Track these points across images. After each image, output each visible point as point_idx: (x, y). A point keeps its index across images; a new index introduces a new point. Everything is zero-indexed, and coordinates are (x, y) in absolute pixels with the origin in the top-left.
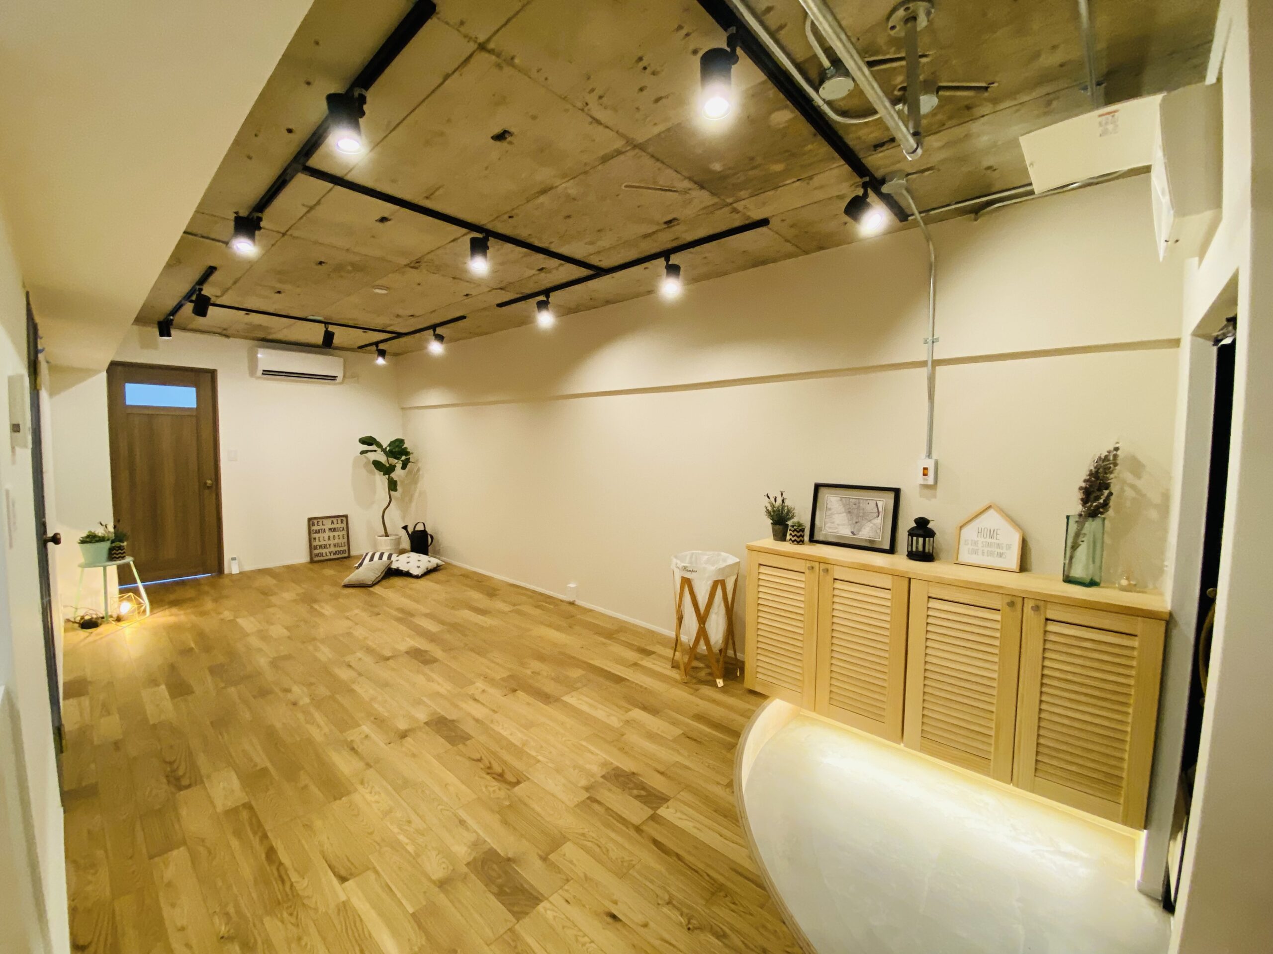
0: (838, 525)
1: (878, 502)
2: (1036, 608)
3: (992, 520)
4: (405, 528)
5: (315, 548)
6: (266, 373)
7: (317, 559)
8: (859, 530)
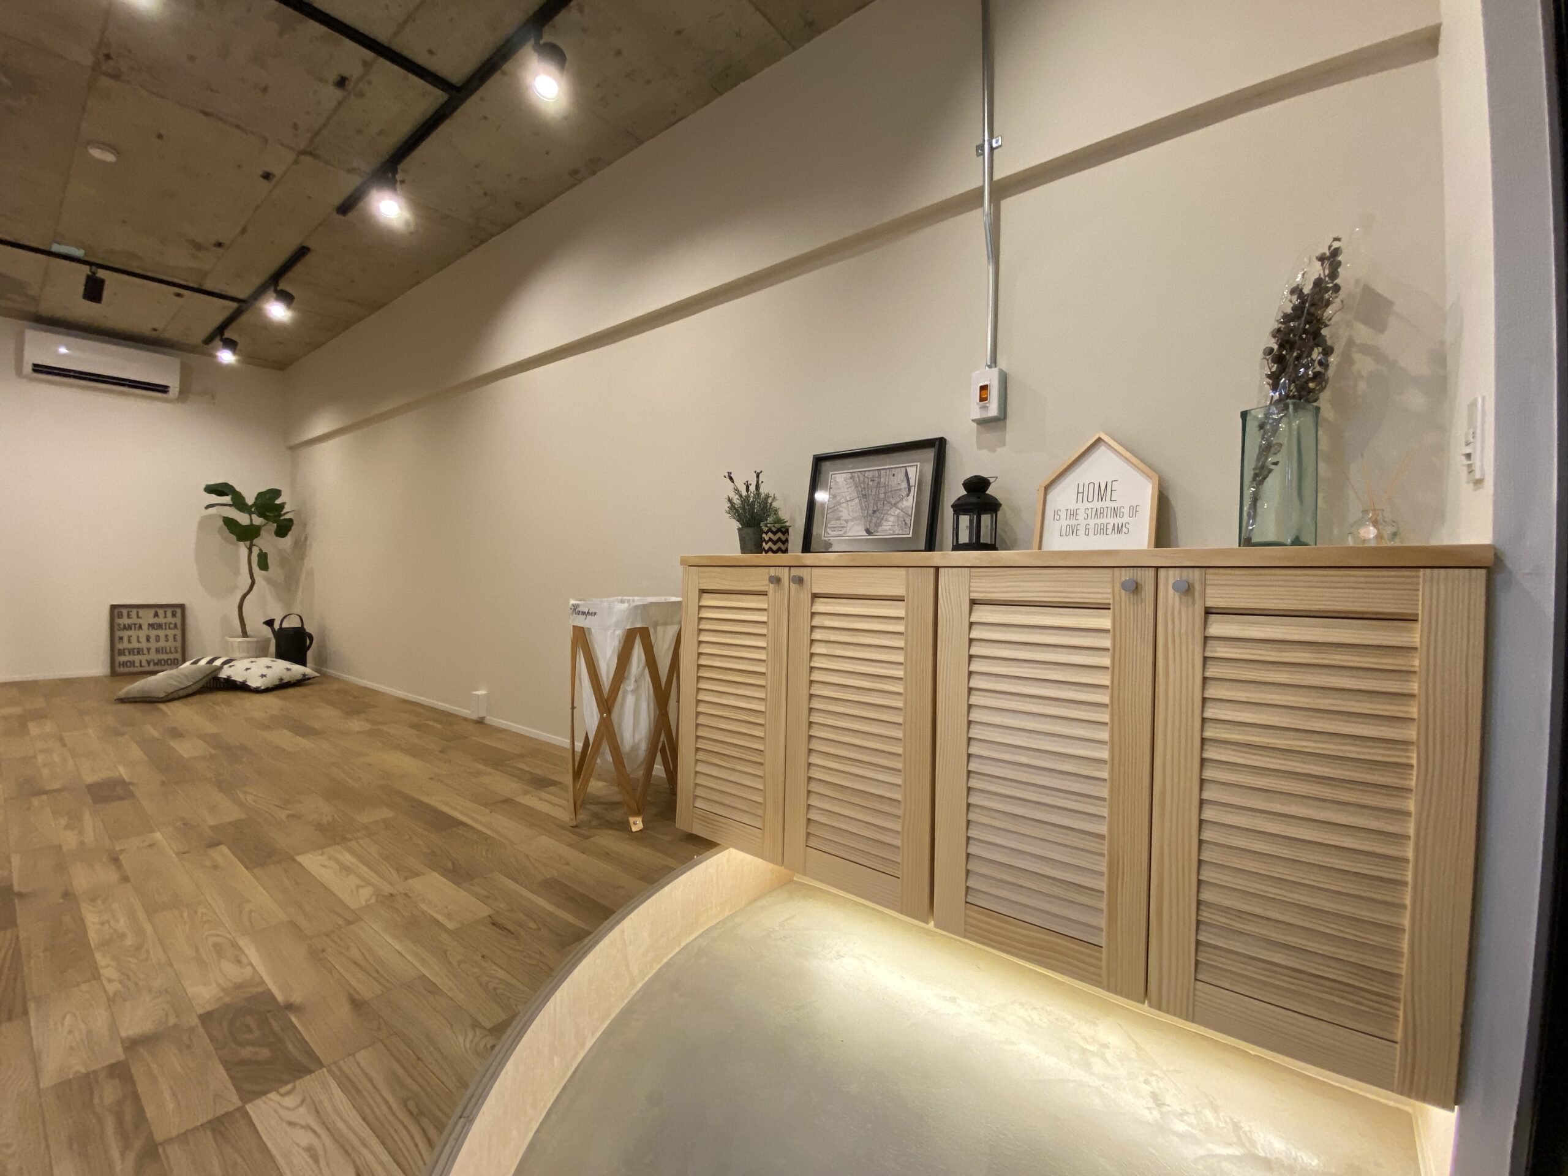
0: (847, 521)
1: (908, 469)
3: (1104, 466)
4: (270, 623)
5: (121, 652)
6: (38, 369)
7: (121, 670)
8: (878, 525)
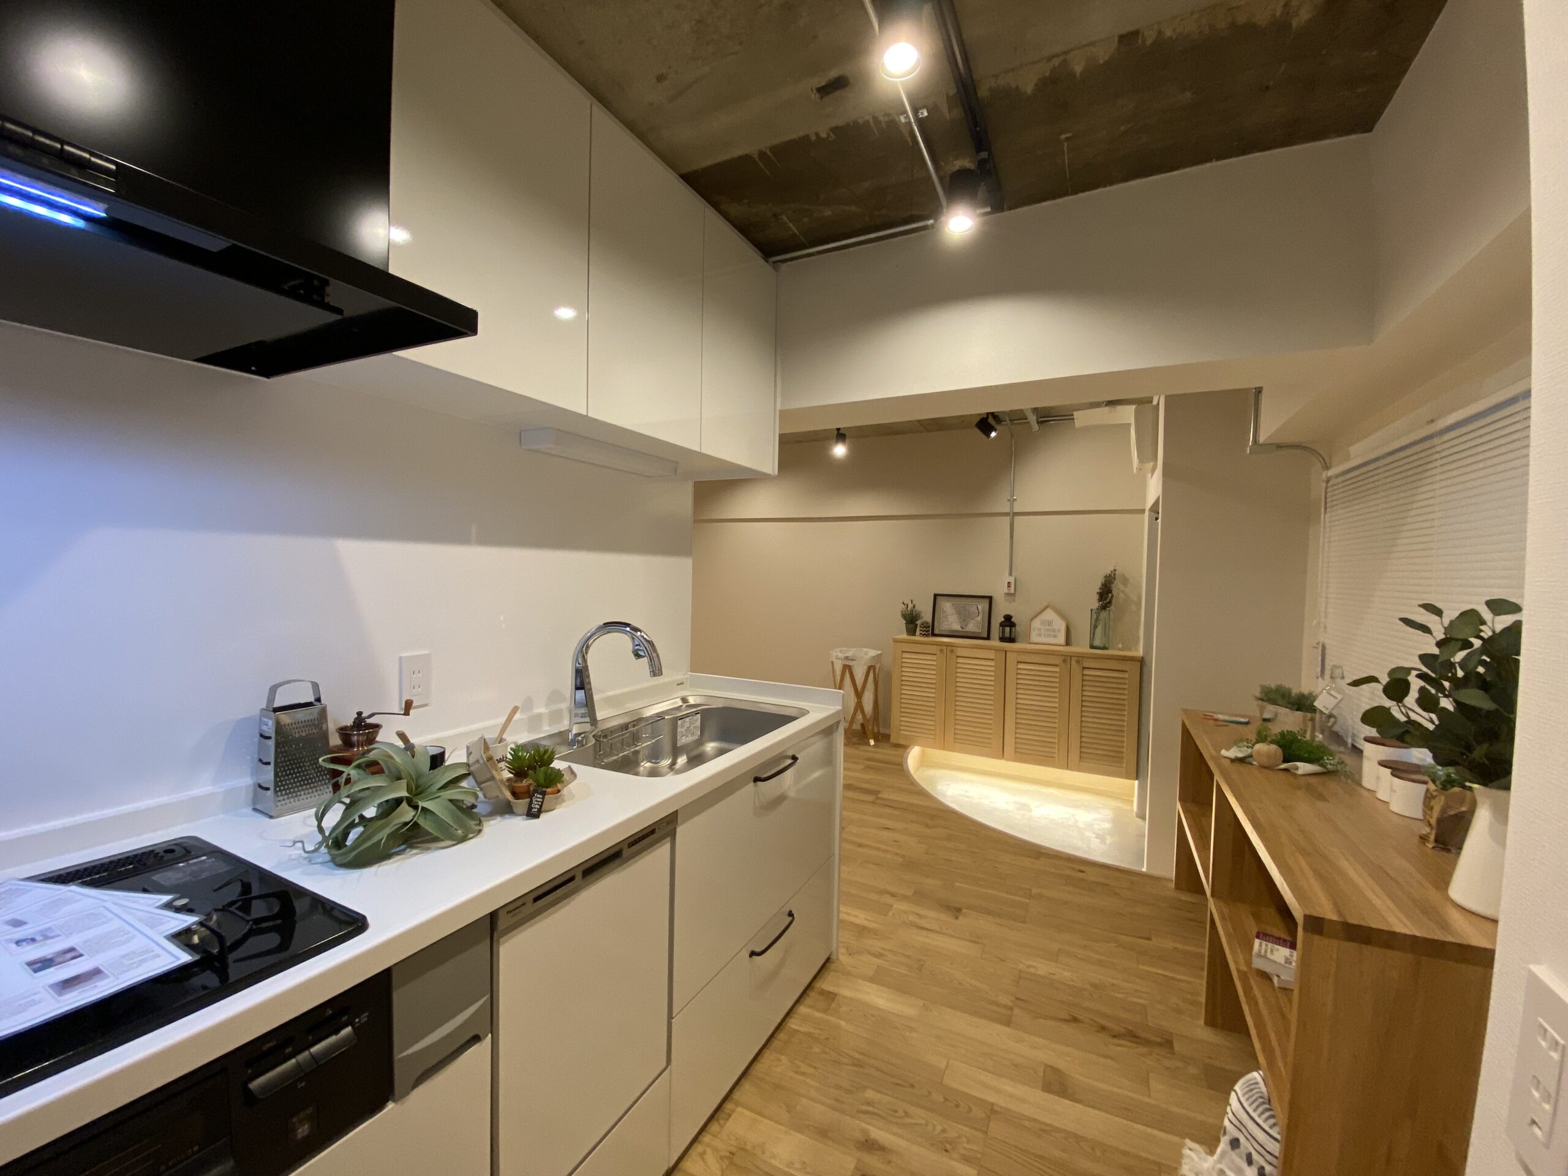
0: (951, 622)
1: (977, 606)
2: (1078, 662)
3: (1049, 615)
8: (967, 625)
